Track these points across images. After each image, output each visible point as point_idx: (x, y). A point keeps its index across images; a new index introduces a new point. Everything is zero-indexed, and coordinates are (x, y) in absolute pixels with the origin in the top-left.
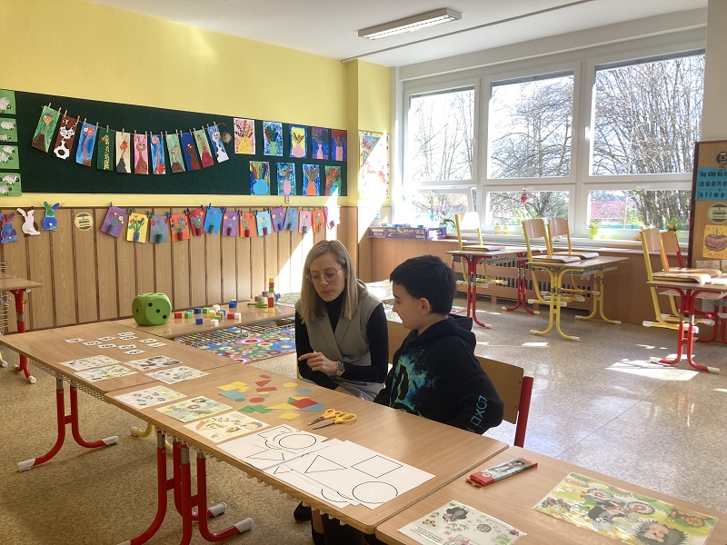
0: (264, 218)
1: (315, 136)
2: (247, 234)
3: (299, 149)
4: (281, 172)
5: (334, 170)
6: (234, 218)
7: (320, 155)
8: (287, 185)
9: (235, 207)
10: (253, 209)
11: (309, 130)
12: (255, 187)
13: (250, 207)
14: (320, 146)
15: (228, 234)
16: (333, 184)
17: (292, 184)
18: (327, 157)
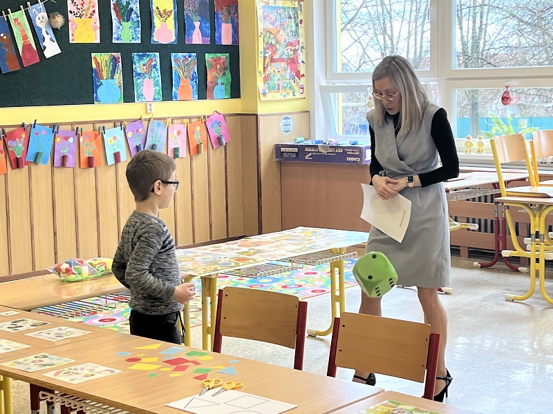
0: (115, 138)
1: (188, 8)
2: (90, 162)
3: (165, 31)
4: (139, 66)
5: (219, 59)
6: (71, 140)
7: (197, 38)
8: (148, 85)
9: (72, 124)
10: (97, 126)
11: (179, 1)
12: (100, 92)
13: (94, 123)
14: (197, 24)
15: (63, 164)
16: (220, 81)
17: (156, 85)
18: (208, 41)
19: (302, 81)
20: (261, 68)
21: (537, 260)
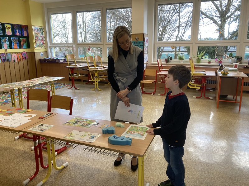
1: (15, 27)
3: (9, 32)
4: (3, 40)
5: (24, 39)
7: (18, 34)
8: (6, 45)
11: (12, 25)
14: (17, 31)
16: (24, 44)
17: (8, 45)
18: (21, 35)
19: (45, 45)
20: (34, 42)
21: (96, 82)
